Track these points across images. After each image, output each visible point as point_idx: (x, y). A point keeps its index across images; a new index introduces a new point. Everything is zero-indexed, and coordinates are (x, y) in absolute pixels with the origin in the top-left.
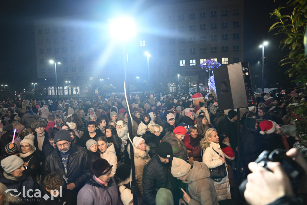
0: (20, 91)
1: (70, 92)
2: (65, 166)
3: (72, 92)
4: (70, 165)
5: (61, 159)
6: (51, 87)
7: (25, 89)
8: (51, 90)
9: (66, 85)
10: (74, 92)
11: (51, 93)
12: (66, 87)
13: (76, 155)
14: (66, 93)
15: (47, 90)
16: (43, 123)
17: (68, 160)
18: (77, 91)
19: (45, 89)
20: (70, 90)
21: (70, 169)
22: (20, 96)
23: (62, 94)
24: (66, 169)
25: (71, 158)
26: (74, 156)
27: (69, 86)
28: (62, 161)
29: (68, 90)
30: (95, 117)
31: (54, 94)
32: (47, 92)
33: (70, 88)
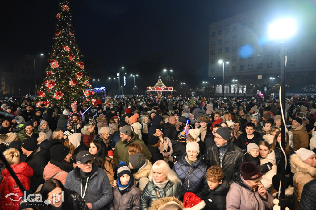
0: (194, 88)
1: (236, 91)
2: (221, 161)
3: (238, 91)
4: (225, 162)
5: (219, 153)
6: (219, 86)
7: (197, 87)
8: (219, 88)
9: (233, 83)
10: (240, 91)
11: (218, 91)
12: (233, 86)
13: (232, 154)
14: (232, 92)
15: (215, 88)
16: (206, 119)
17: (225, 156)
18: (243, 90)
19: (214, 87)
20: (237, 89)
21: (225, 165)
22: (193, 93)
23: (228, 92)
24: (221, 164)
25: (227, 155)
26: (230, 155)
27: (236, 84)
28: (219, 156)
29: (235, 88)
30: (257, 119)
31: (221, 92)
32: (215, 90)
33: (236, 87)
